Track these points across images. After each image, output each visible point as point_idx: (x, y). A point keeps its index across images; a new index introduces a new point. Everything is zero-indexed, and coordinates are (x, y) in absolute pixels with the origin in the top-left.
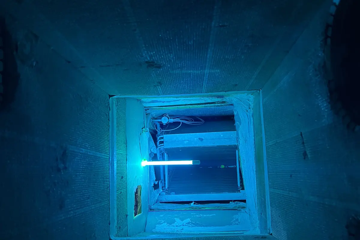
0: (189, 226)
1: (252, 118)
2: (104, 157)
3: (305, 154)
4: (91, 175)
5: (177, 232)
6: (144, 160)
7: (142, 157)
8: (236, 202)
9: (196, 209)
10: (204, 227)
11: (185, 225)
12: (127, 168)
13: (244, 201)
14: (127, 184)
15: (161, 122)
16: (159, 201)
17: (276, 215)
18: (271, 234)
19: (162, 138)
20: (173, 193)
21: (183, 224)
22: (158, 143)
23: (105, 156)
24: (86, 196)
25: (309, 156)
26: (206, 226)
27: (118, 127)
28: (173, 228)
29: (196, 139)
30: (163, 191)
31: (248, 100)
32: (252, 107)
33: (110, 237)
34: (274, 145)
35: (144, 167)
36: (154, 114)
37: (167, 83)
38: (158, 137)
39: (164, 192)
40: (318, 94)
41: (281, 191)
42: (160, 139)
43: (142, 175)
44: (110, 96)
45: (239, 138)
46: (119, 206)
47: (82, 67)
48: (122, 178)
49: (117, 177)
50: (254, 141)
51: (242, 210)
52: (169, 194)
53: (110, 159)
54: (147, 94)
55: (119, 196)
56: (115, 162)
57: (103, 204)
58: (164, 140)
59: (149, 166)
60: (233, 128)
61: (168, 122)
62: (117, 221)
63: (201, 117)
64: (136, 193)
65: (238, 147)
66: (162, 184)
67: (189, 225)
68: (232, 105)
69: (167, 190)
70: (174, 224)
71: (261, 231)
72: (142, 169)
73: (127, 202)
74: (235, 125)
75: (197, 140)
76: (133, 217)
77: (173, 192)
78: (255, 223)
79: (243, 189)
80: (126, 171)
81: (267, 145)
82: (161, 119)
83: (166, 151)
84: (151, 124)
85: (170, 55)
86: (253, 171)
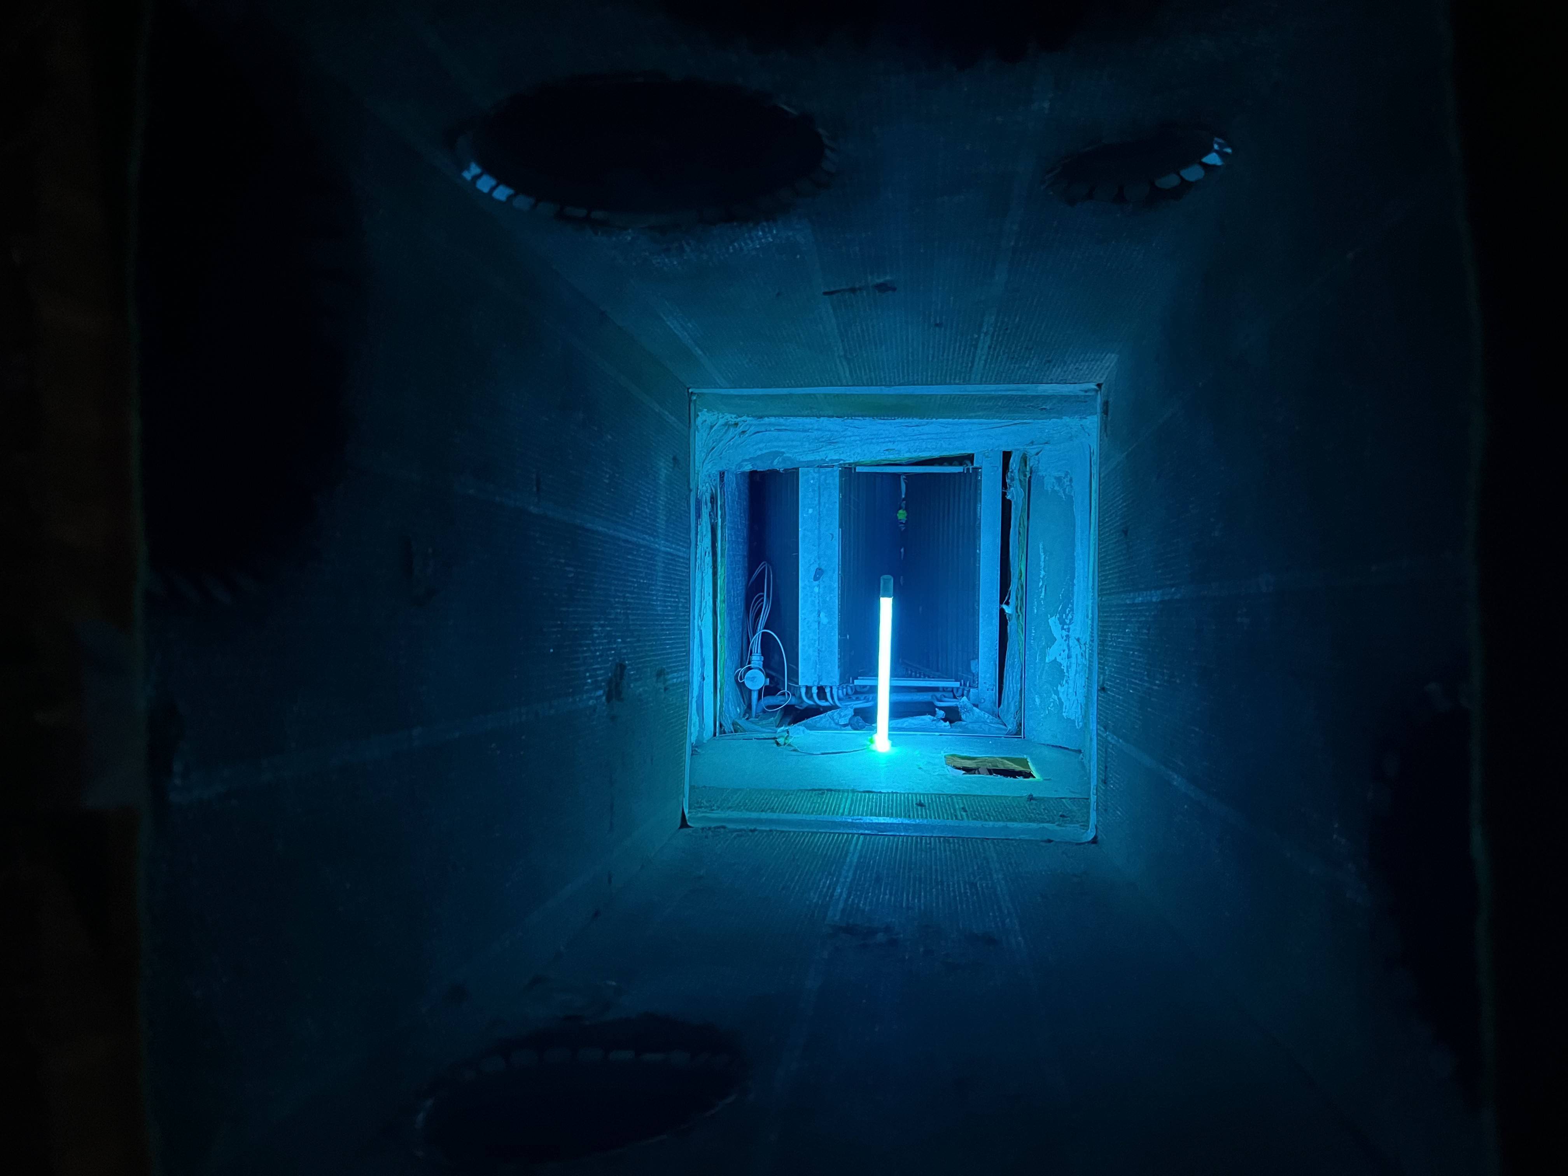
0: (1071, 619)
1: (766, 419)
2: (859, 847)
3: (882, 288)
4: (909, 877)
5: (1087, 657)
6: (872, 742)
7: (864, 748)
8: (1008, 481)
9: (1022, 599)
10: (1074, 578)
11: (1069, 632)
12: (892, 793)
13: (1007, 456)
14: (941, 792)
15: (760, 691)
16: (996, 709)
17: (1046, 371)
18: (1099, 385)
19: (808, 689)
20: (972, 668)
21: (1065, 638)
22: (823, 703)
23: (856, 844)
24: (968, 891)
25: (888, 278)
26: (1073, 570)
27: (773, 810)
28: (1074, 666)
29: (816, 590)
30: (967, 697)
31: (712, 427)
32: (733, 416)
33: (1088, 842)
34: (852, 364)
35: (892, 745)
36: (734, 710)
37: (659, 655)
38: (803, 701)
39: (969, 691)
40: (731, 247)
41: (979, 351)
42: (810, 697)
43: (917, 752)
44: (684, 824)
45: (822, 460)
46: (1001, 816)
47: (610, 881)
48: (921, 805)
49: (918, 817)
50: (833, 417)
51: (1030, 463)
52: (975, 676)
53: (866, 832)
54: (683, 718)
55: (971, 815)
56: (875, 820)
57: (994, 855)
58: (816, 684)
59: (889, 731)
60: (792, 475)
61: (760, 670)
62: (1043, 822)
63: (751, 571)
64: (968, 770)
65: (847, 466)
66: (945, 697)
67: (1068, 621)
68: (722, 475)
69: (965, 685)
70: (1065, 663)
71: (1091, 414)
72: (897, 751)
73: (992, 796)
74: (781, 470)
75: (819, 586)
76: (1038, 782)
77: (969, 665)
78: (1071, 428)
79: (970, 458)
80: (901, 794)
81: (850, 384)
82: (750, 691)
83: (849, 682)
84: (764, 722)
85: (596, 632)
86: (922, 427)
